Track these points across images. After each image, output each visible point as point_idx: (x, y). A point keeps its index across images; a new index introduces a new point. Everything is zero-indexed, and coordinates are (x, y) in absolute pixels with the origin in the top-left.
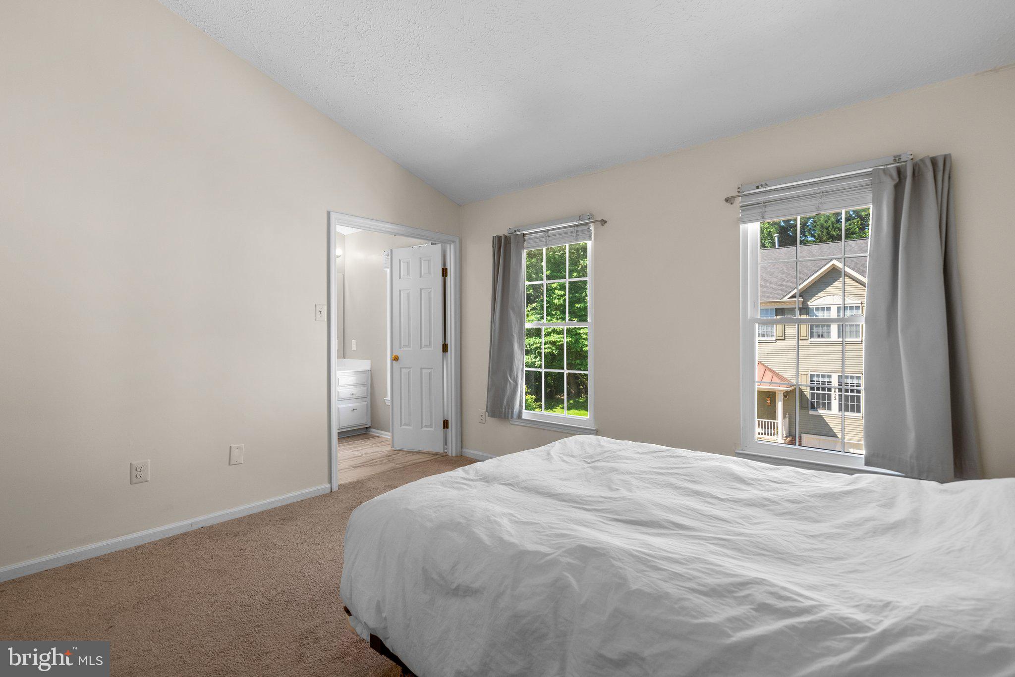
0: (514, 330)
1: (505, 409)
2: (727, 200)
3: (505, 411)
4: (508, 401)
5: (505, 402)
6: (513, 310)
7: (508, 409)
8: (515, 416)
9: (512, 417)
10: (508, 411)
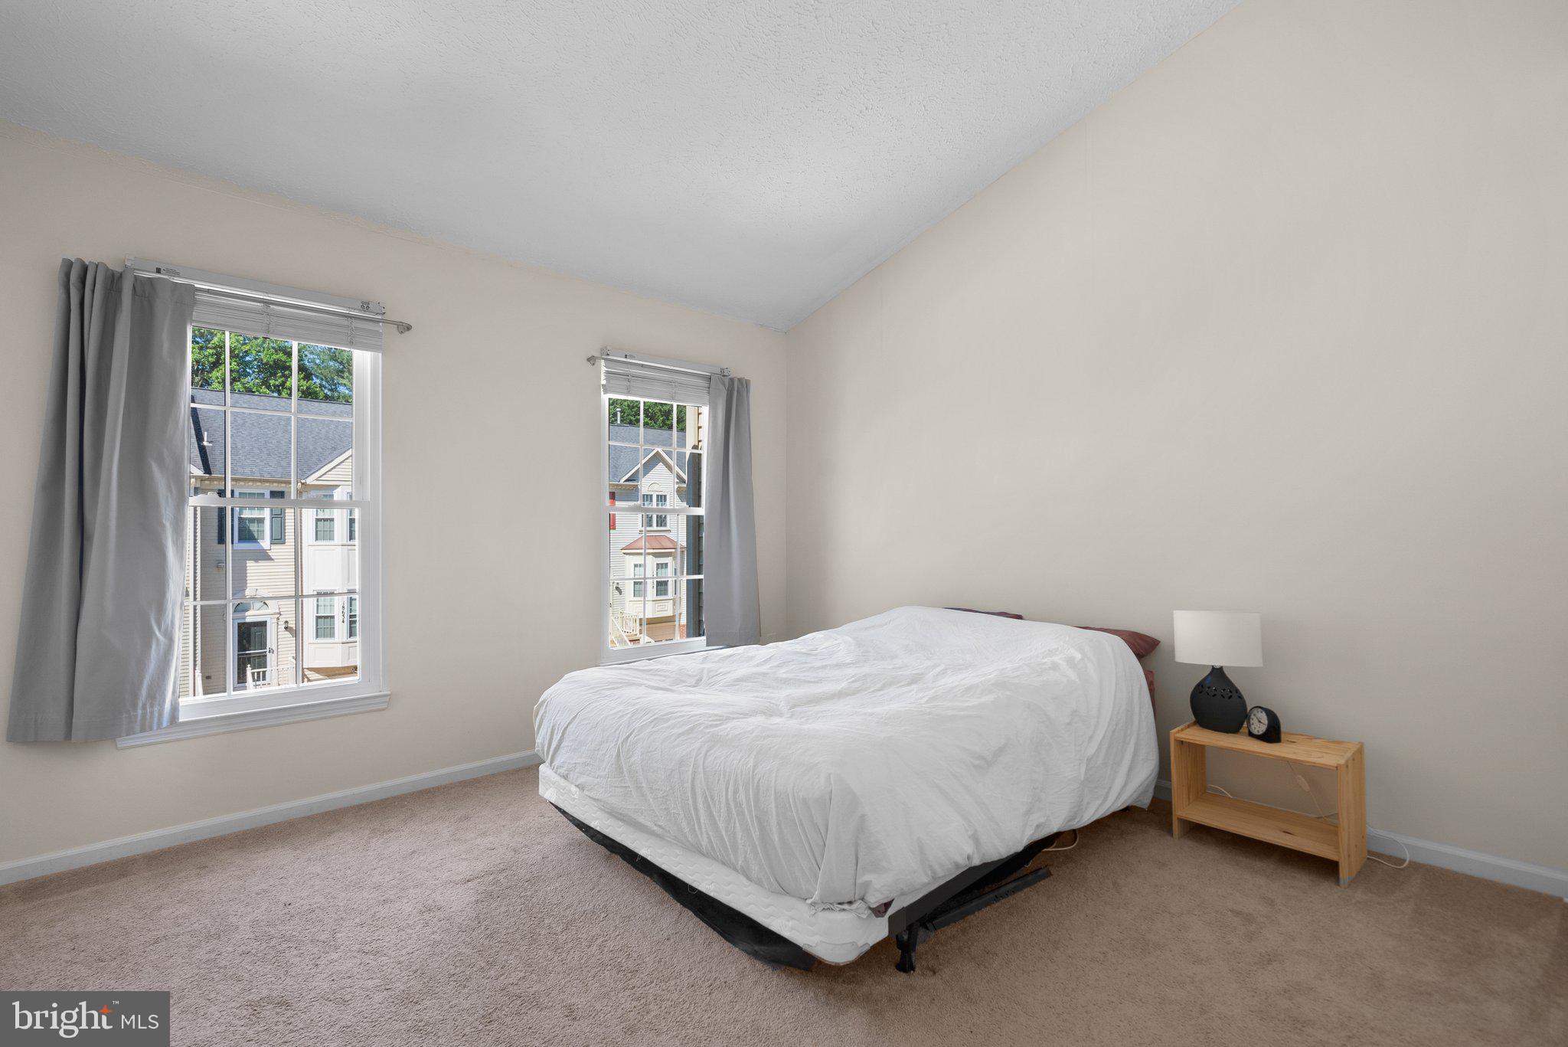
0: (163, 511)
1: (144, 707)
2: (589, 360)
3: (144, 715)
4: (150, 688)
5: (144, 692)
6: (161, 462)
7: (152, 706)
8: (165, 722)
9: (160, 723)
10: (152, 713)
